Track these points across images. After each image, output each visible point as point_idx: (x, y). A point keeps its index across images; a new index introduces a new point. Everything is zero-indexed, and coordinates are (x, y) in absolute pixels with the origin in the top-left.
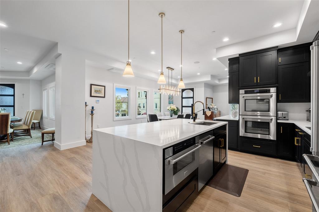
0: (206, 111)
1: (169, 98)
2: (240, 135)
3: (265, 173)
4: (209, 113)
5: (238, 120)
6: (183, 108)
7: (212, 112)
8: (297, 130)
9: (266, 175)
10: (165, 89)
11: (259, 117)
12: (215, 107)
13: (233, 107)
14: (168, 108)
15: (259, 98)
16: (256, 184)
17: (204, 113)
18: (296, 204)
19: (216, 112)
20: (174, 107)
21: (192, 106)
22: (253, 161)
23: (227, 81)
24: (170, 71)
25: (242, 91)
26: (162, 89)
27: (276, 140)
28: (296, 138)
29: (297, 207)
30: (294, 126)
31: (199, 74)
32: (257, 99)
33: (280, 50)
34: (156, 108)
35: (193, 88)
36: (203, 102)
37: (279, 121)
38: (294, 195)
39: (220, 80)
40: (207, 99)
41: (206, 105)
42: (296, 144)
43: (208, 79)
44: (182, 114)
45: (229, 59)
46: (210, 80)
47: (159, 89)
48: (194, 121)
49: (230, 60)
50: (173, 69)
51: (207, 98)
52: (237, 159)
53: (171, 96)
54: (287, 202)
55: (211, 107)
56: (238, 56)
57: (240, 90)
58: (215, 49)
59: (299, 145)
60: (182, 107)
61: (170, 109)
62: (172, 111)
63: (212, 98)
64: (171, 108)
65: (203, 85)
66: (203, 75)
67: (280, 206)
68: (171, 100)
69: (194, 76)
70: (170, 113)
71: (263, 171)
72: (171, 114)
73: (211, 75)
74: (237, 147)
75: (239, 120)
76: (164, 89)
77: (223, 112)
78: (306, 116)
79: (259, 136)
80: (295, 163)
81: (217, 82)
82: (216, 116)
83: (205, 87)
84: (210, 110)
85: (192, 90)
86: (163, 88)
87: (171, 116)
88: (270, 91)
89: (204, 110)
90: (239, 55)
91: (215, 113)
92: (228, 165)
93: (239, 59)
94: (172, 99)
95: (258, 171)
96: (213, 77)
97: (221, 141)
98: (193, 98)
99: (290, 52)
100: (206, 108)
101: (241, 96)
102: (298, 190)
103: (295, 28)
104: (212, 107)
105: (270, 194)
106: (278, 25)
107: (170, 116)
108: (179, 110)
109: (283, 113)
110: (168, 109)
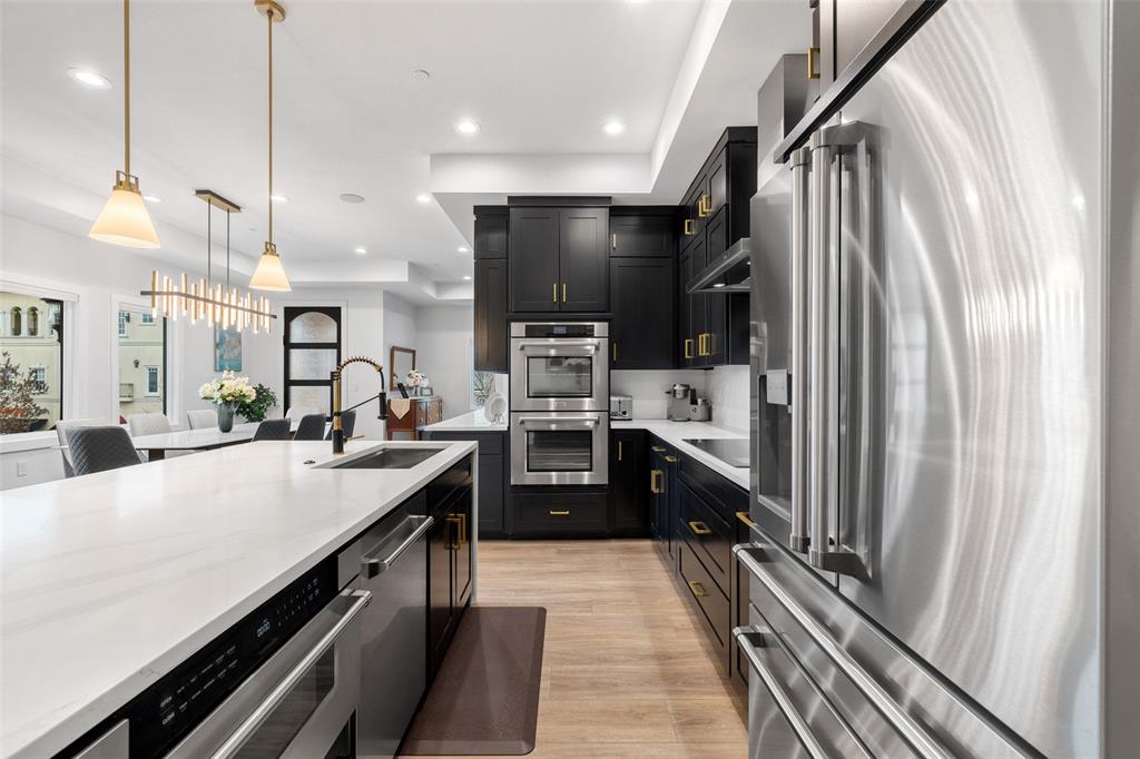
0: (389, 401)
1: (217, 346)
2: (512, 483)
3: (589, 605)
4: (400, 407)
5: (506, 429)
6: (294, 389)
7: (414, 404)
8: (656, 449)
9: (594, 610)
10: (187, 296)
11: (554, 416)
12: (425, 383)
13: (478, 383)
14: (209, 388)
15: (553, 352)
16: (572, 662)
17: (385, 409)
18: (683, 691)
19: (426, 400)
20: (239, 388)
21: (333, 381)
22: (554, 567)
23: (468, 294)
24: (219, 213)
25: (518, 328)
26: (168, 293)
27: (607, 482)
28: (654, 473)
29: (687, 703)
30: (646, 437)
31: (361, 251)
32: (546, 357)
33: (618, 212)
34: (151, 390)
35: (339, 308)
36: (381, 364)
37: (615, 425)
38: (670, 658)
39: (440, 286)
40: (396, 352)
41: (392, 375)
42: (654, 489)
43: (397, 275)
44: (285, 415)
45: (475, 207)
46: (406, 279)
47: (143, 293)
48: (338, 449)
49: (478, 210)
50: (238, 208)
51: (393, 349)
52: (507, 573)
53: (227, 332)
54: (661, 696)
55: (409, 382)
56: (505, 202)
57: (512, 324)
58: (429, 158)
59: (662, 491)
60: (288, 383)
61: (217, 395)
62: (227, 403)
63: (414, 352)
64: (225, 391)
65: (380, 299)
66: (378, 256)
67: (651, 725)
68: (228, 352)
69: (344, 258)
70: (220, 413)
71: (582, 597)
72: (226, 418)
73: (410, 264)
74: (503, 526)
75: (509, 428)
76: (179, 294)
77: (451, 401)
78: (666, 407)
79: (554, 478)
80: (647, 544)
81: (430, 292)
82: (430, 417)
83: (386, 306)
84: (405, 396)
85: (334, 313)
86: (176, 290)
87: (226, 428)
88: (593, 331)
89: (382, 396)
90: (511, 198)
91: (423, 407)
92: (477, 609)
93: (508, 215)
94: (236, 352)
95: (573, 604)
96: (416, 270)
97: (456, 523)
98: (337, 346)
99: (632, 221)
100: (392, 389)
101: (515, 345)
102: (674, 635)
103: (648, 155)
104: (411, 385)
105: (616, 685)
106: (614, 128)
107: (217, 429)
108: (273, 399)
109: (622, 399)
110: (208, 393)
